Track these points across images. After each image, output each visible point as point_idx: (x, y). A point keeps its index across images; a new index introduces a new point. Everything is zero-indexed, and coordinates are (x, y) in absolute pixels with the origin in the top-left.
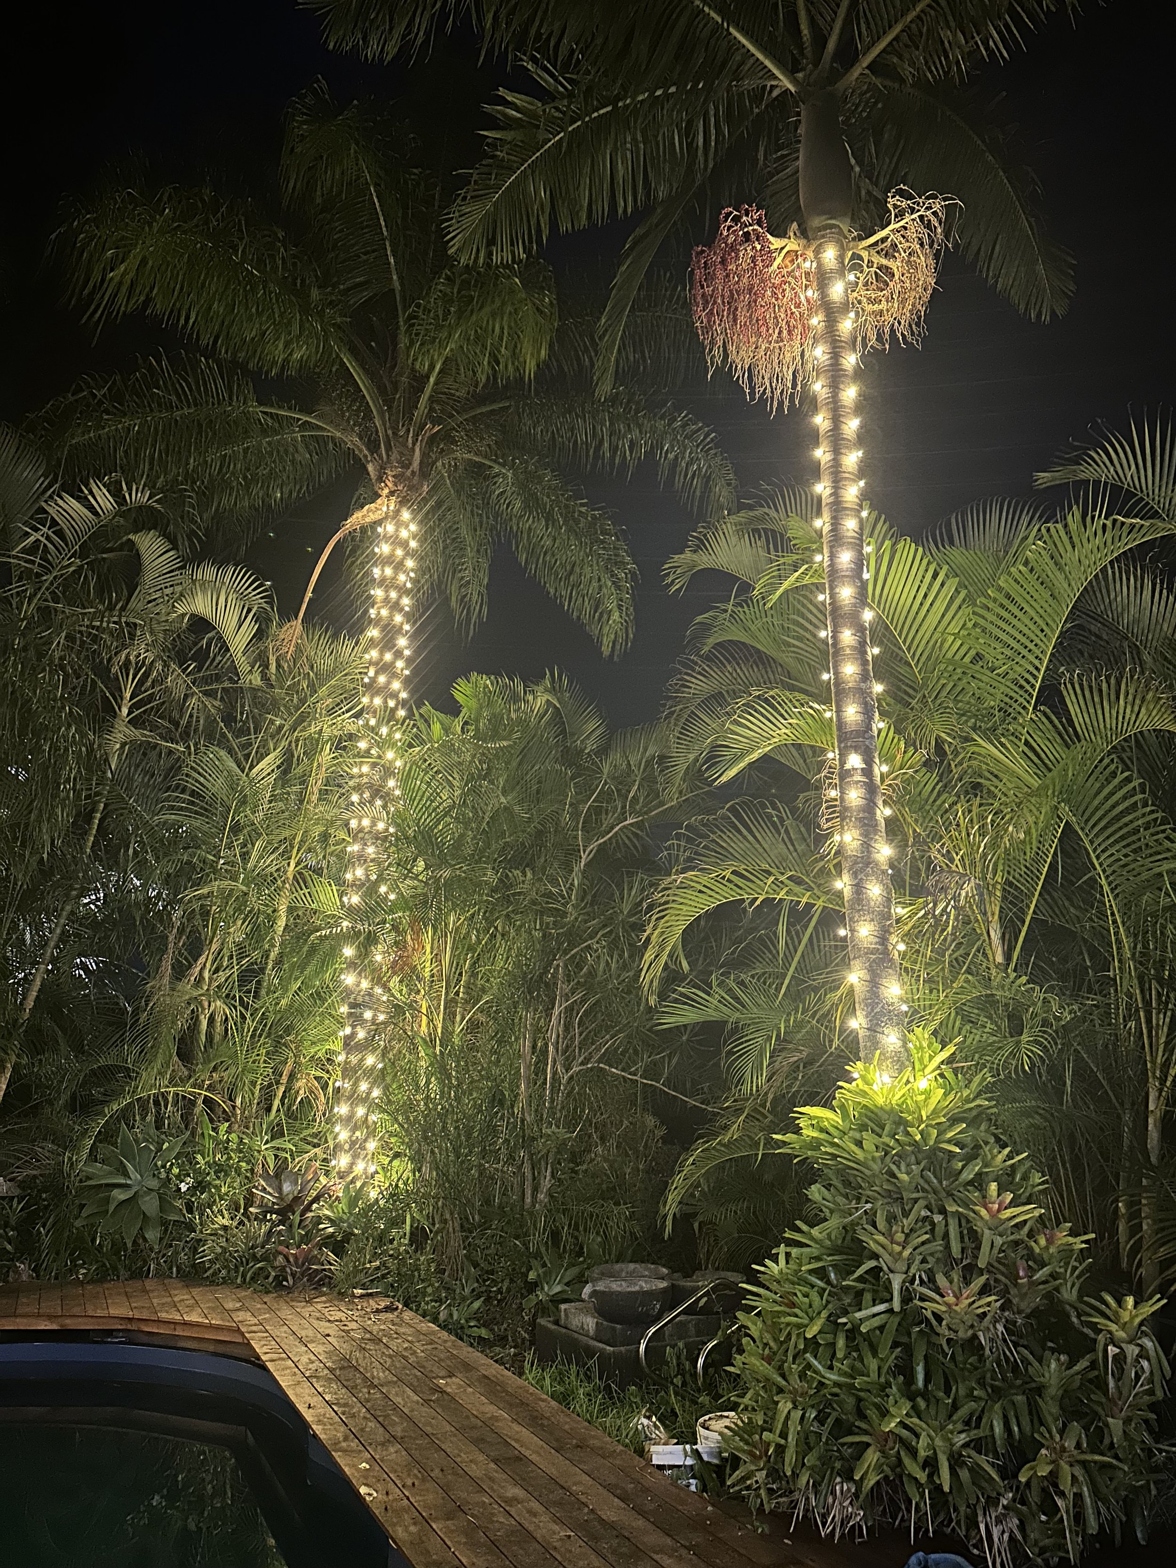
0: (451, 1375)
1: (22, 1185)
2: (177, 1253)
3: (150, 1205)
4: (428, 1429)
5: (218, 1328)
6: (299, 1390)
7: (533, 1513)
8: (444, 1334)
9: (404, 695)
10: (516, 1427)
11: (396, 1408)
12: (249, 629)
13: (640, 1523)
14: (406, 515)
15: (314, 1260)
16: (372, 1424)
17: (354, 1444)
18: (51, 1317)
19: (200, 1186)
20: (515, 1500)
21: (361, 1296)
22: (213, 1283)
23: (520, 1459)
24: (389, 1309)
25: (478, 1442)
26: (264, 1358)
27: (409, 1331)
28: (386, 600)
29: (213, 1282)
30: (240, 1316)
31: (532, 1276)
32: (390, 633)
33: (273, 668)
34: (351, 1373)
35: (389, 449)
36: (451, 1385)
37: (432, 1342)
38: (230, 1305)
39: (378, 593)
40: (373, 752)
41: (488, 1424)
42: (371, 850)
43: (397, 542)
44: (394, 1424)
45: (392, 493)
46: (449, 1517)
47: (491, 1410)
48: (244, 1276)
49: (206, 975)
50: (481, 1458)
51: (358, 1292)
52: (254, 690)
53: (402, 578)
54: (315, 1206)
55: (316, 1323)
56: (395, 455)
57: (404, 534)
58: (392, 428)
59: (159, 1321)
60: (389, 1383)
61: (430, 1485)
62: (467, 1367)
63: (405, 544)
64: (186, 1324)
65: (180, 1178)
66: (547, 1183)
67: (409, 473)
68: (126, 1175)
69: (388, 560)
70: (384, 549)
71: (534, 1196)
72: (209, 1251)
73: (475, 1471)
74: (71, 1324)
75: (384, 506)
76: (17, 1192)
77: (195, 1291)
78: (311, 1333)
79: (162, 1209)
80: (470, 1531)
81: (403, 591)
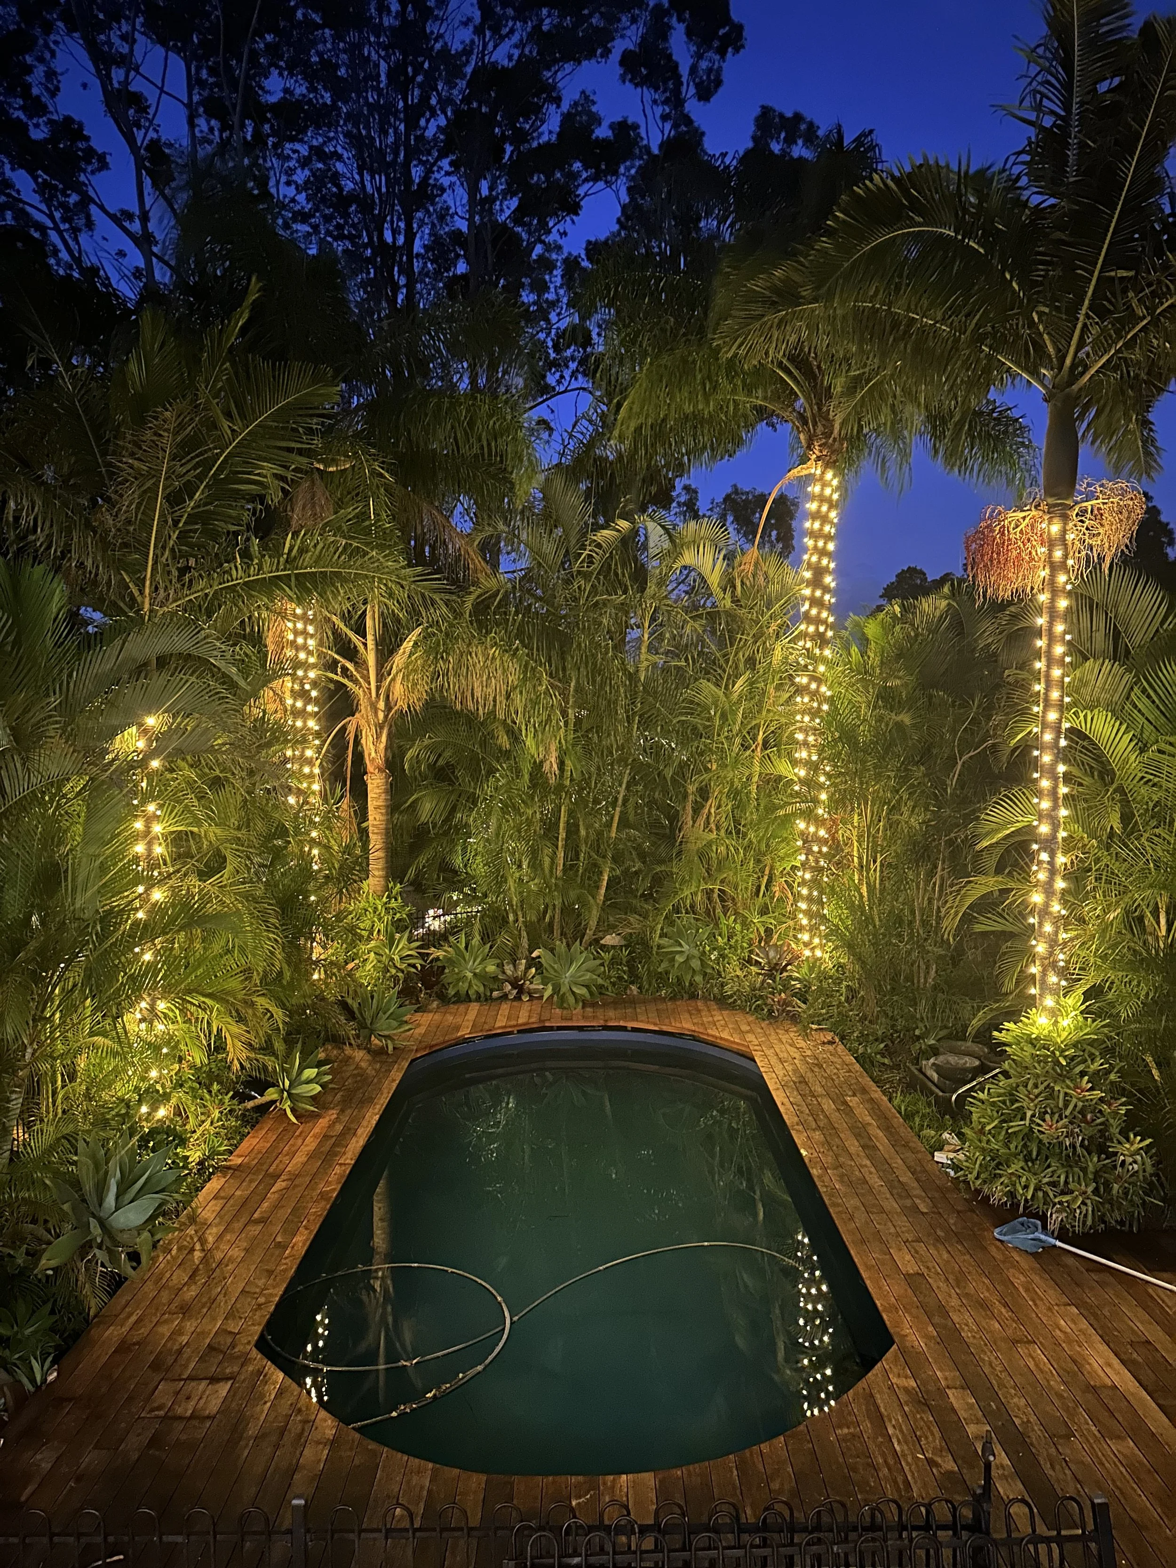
0: (854, 1095)
1: (625, 938)
2: (712, 986)
3: (696, 964)
4: (836, 1125)
5: (738, 1044)
6: (778, 1092)
7: (871, 1173)
8: (857, 1066)
9: (831, 619)
10: (878, 1131)
11: (823, 1111)
12: (721, 565)
13: (915, 1184)
14: (829, 475)
15: (789, 1004)
16: (811, 1118)
17: (801, 1127)
18: (655, 1024)
19: (722, 956)
20: (866, 1166)
21: (816, 1030)
22: (734, 1008)
23: (875, 1148)
24: (831, 1043)
25: (857, 1136)
26: (762, 1069)
27: (839, 1061)
28: (815, 547)
29: (732, 1007)
30: (750, 1037)
31: (917, 1032)
32: (819, 572)
33: (739, 588)
34: (803, 1086)
35: (815, 424)
36: (852, 1101)
37: (850, 1071)
38: (745, 1028)
39: (809, 542)
40: (810, 667)
41: (865, 1126)
42: (811, 739)
43: (822, 499)
44: (820, 1120)
45: (818, 458)
46: (835, 1168)
47: (868, 1119)
48: (750, 1006)
49: (713, 811)
50: (857, 1144)
51: (814, 1027)
52: (727, 613)
53: (827, 528)
54: (789, 967)
55: (788, 1047)
56: (820, 429)
57: (828, 491)
58: (817, 404)
59: (708, 1035)
60: (821, 1096)
61: (831, 1153)
62: (864, 1091)
63: (829, 501)
64: (721, 1038)
65: (711, 952)
66: (933, 973)
67: (831, 441)
68: (680, 945)
69: (816, 516)
70: (812, 506)
71: (925, 978)
72: (728, 990)
73: (852, 1150)
74: (665, 1028)
75: (813, 468)
76: (623, 943)
77: (725, 1013)
78: (786, 1055)
79: (702, 965)
80: (842, 1176)
81: (828, 538)
